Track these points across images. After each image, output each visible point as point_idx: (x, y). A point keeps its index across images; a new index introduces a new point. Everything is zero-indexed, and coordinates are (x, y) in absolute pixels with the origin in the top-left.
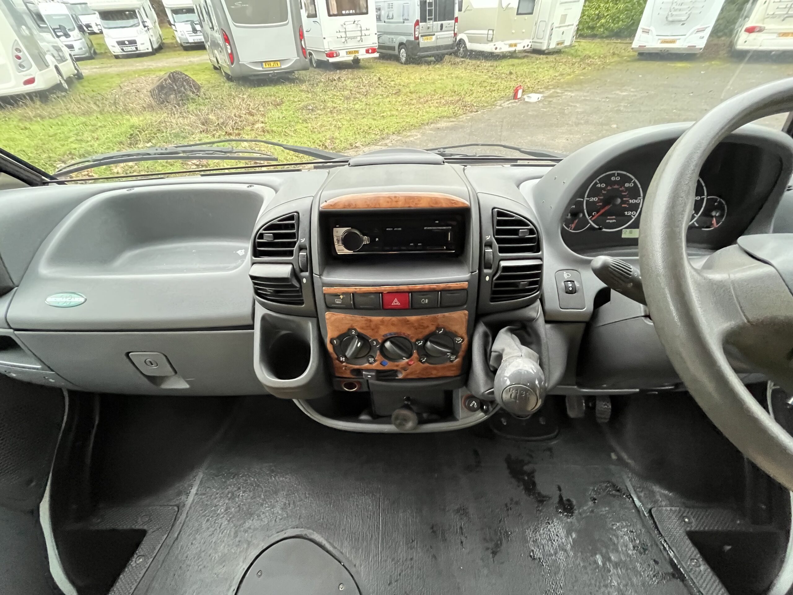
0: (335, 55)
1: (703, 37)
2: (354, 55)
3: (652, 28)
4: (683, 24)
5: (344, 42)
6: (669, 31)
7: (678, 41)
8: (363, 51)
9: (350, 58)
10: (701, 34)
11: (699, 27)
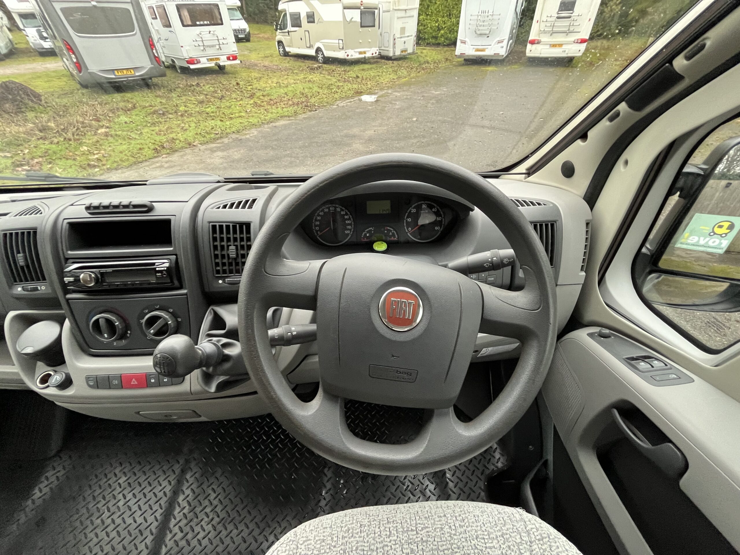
0: (196, 62)
1: (503, 47)
2: (215, 62)
3: (467, 40)
4: (488, 37)
5: (203, 50)
6: (481, 42)
7: (487, 50)
8: (224, 58)
9: (212, 64)
10: (501, 45)
11: (498, 39)
